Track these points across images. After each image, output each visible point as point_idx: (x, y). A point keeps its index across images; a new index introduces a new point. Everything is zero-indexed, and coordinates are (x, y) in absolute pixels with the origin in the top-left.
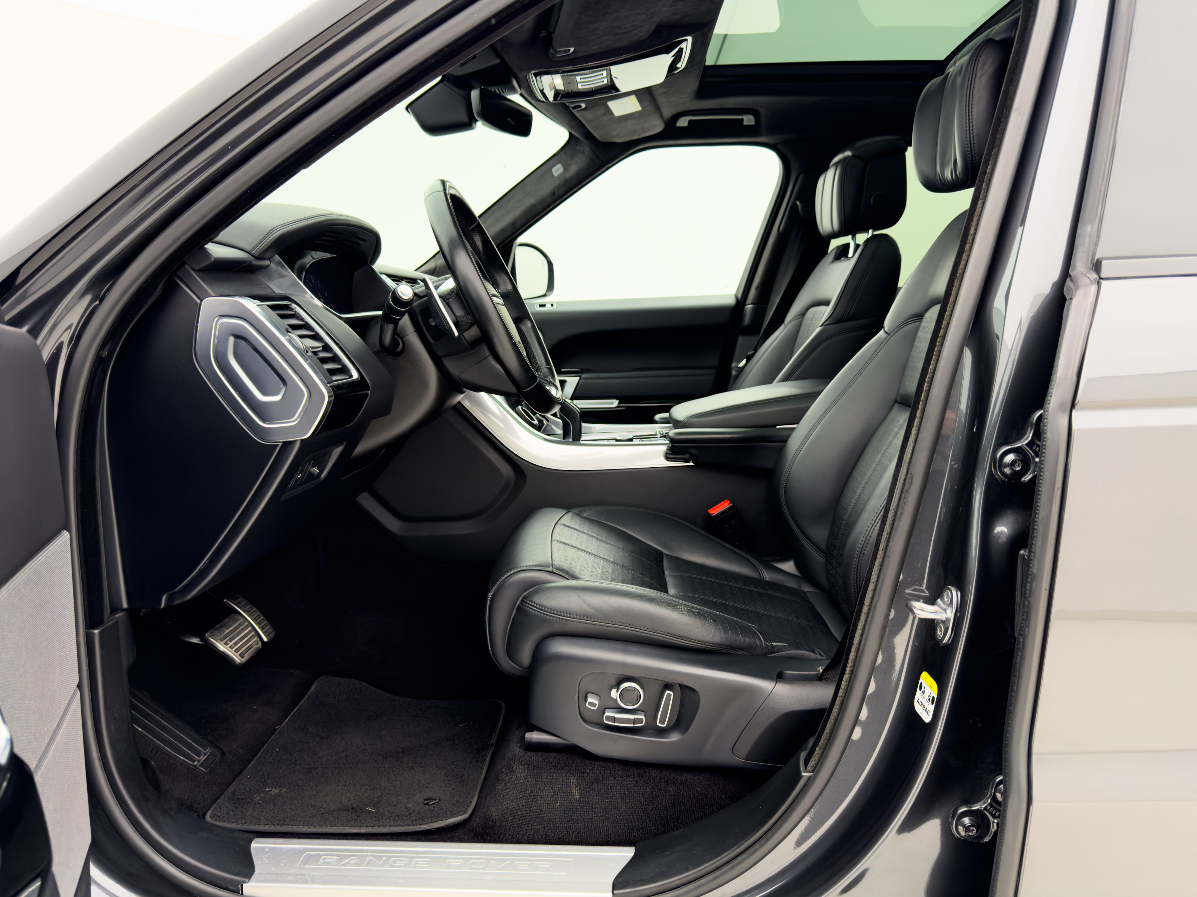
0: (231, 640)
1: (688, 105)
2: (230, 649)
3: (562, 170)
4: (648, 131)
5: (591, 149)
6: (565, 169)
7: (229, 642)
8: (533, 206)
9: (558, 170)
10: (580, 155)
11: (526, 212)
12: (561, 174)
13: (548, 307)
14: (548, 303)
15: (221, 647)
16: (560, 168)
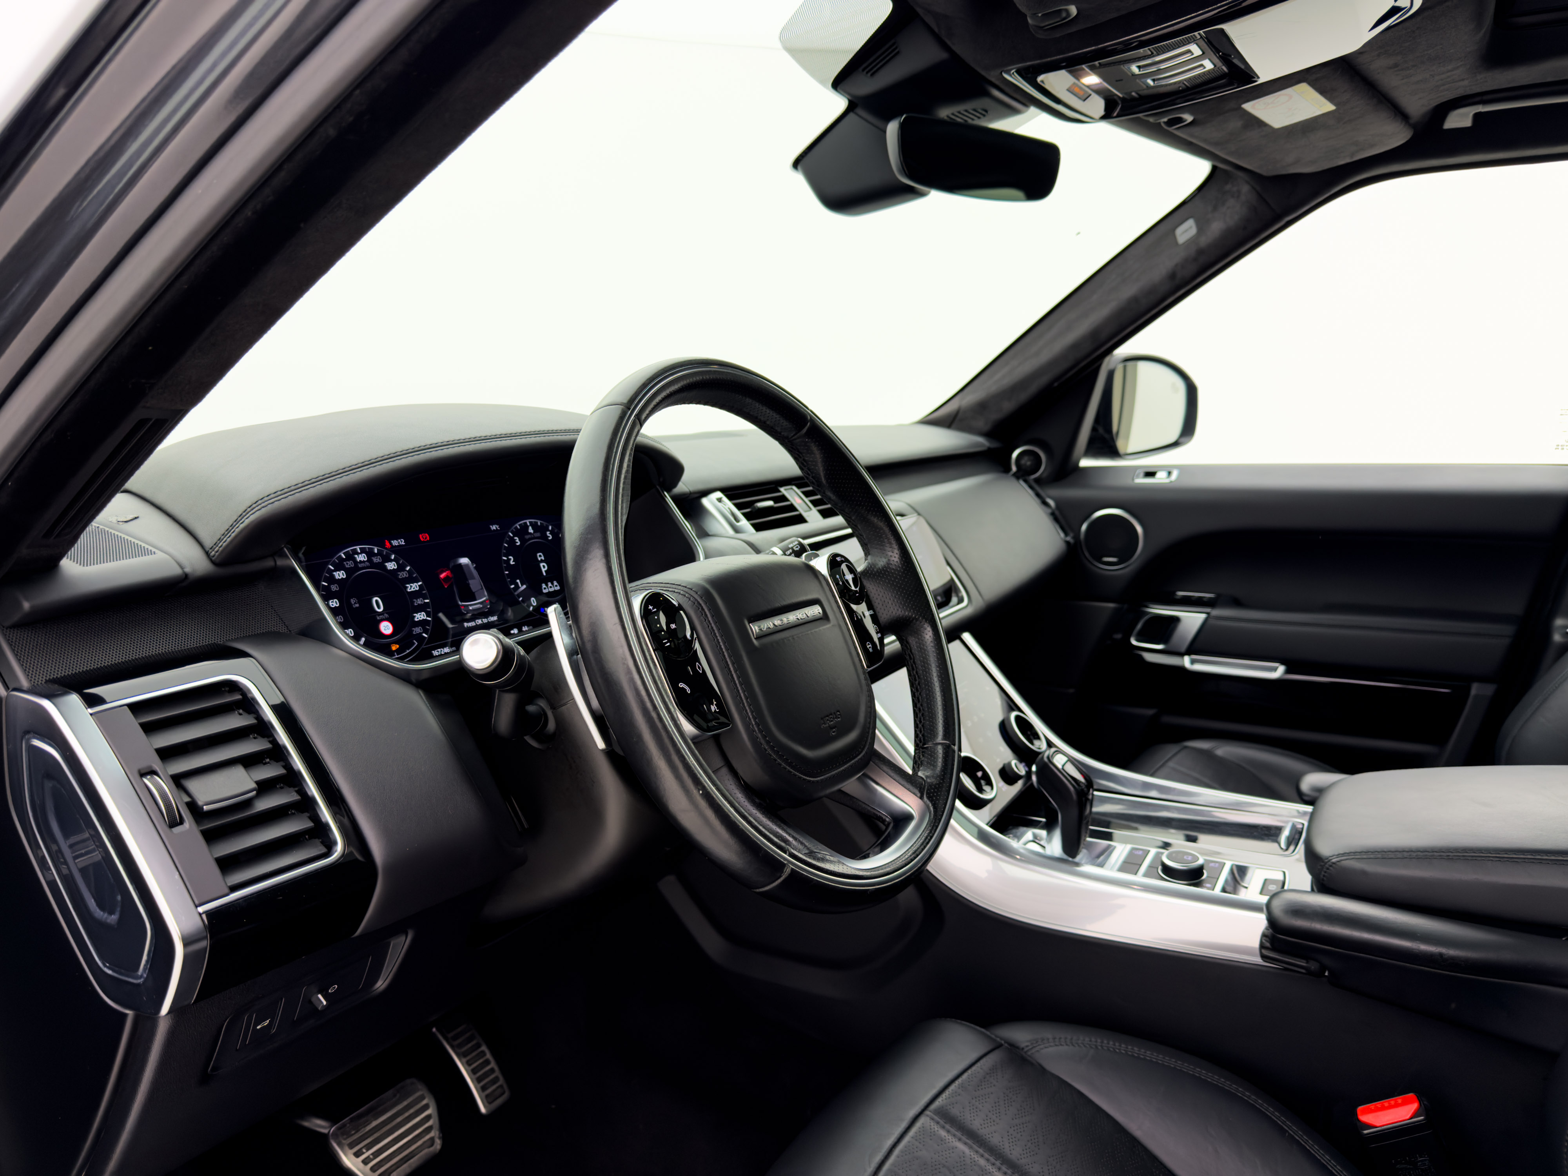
0: (369, 1147)
1: (1466, 83)
2: (362, 1165)
3: (1194, 231)
4: (1372, 146)
5: (1253, 188)
6: (1201, 229)
7: (364, 1151)
8: (1135, 300)
9: (1186, 231)
10: (1231, 202)
11: (1119, 313)
12: (1192, 238)
13: (1161, 478)
14: (1162, 468)
15: (348, 1160)
16: (1191, 227)
